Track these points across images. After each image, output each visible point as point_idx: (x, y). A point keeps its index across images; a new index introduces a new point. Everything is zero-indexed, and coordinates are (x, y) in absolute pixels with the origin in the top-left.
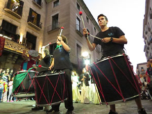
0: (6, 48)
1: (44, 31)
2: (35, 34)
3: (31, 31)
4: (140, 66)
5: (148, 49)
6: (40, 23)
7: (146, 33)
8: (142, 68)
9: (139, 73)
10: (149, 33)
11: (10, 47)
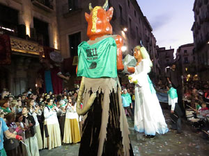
0: (14, 51)
2: (45, 19)
3: (39, 16)
4: (183, 49)
5: (199, 28)
7: (200, 6)
9: (180, 58)
10: (204, 6)
11: (18, 49)
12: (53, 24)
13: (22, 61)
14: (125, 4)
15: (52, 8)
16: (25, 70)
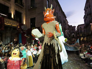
0: (6, 25)
1: (26, 9)
2: (20, 11)
3: (18, 9)
4: (80, 26)
6: (23, 3)
7: (87, 8)
8: (81, 27)
10: (89, 8)
11: (7, 23)
12: (24, 13)
13: (9, 29)
14: (55, 6)
15: (24, 7)
16: (10, 33)
